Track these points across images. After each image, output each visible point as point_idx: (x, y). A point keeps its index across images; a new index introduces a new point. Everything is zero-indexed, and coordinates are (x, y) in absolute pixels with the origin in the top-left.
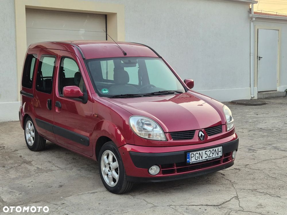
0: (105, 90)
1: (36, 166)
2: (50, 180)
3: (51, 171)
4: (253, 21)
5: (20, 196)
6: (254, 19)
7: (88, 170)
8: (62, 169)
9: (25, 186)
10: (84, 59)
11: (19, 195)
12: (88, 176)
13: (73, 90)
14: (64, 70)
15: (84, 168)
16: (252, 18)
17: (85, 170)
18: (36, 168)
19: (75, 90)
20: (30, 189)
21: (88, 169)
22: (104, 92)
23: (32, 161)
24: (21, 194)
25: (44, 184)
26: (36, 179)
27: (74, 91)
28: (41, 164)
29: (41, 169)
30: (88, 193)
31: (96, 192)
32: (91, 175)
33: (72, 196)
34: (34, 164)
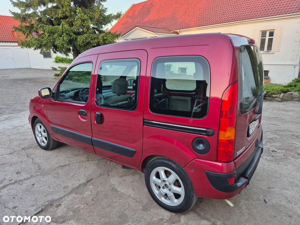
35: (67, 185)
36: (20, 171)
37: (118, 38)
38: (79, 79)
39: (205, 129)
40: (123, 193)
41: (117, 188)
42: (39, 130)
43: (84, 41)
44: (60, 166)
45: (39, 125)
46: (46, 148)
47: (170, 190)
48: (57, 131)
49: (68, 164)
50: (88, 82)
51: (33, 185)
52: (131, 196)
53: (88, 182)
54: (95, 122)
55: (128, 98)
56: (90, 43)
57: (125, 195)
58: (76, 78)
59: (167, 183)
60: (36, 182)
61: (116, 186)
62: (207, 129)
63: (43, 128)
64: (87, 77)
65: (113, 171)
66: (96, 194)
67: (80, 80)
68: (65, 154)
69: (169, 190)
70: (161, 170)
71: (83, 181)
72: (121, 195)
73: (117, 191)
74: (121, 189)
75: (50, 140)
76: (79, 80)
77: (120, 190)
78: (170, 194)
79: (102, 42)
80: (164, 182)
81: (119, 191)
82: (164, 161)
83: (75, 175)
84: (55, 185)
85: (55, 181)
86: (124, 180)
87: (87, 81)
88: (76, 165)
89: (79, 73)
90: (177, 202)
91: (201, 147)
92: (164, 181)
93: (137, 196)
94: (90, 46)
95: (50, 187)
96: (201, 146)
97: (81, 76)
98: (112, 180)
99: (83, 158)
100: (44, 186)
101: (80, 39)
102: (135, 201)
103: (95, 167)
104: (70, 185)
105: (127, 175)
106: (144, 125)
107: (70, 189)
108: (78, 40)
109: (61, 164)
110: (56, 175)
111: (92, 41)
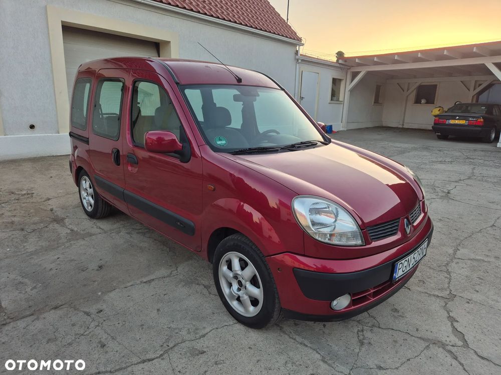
0: (221, 140)
1: (70, 227)
2: (85, 254)
3: (91, 236)
4: (299, 63)
5: (33, 292)
6: (300, 61)
7: (142, 233)
8: (105, 232)
9: (45, 268)
10: (177, 83)
11: (31, 290)
12: (141, 245)
13: (163, 138)
14: (139, 103)
15: (136, 229)
16: (298, 60)
17: (137, 233)
18: (69, 231)
19: (167, 138)
20: (53, 275)
21: (140, 231)
22: (219, 143)
23: (65, 218)
24: (35, 288)
25: (76, 262)
26: (65, 252)
27: (164, 140)
28: (77, 223)
29: (77, 233)
30: (141, 282)
31: (153, 280)
32: (145, 242)
33: (117, 290)
34: (67, 224)
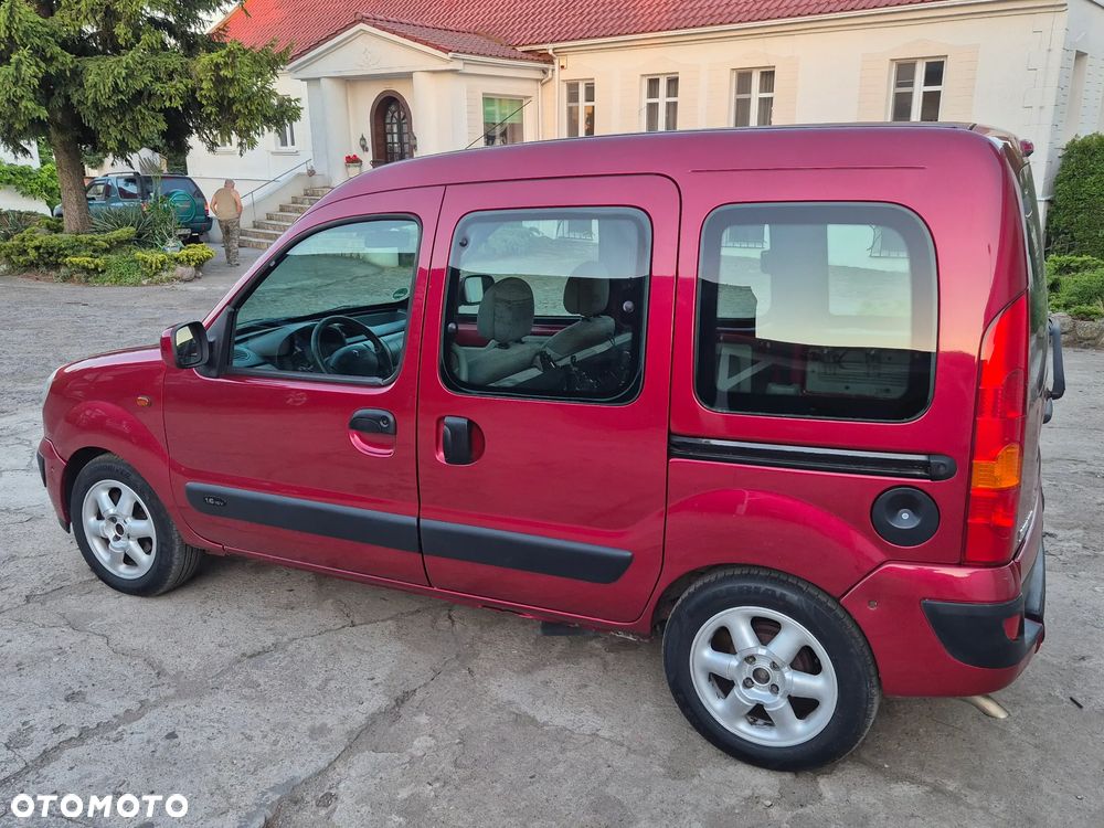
35: (318, 725)
36: (76, 690)
37: (275, 74)
38: (97, 266)
39: (922, 458)
40: (565, 729)
41: (531, 713)
42: (108, 507)
43: (122, 85)
44: (244, 655)
45: (104, 489)
46: (146, 588)
47: (774, 689)
48: (225, 504)
49: (275, 645)
50: (145, 282)
51: (172, 736)
52: (601, 733)
53: (400, 701)
54: (441, 456)
55: (537, 354)
56: (150, 95)
57: (573, 733)
58: (82, 259)
59: (765, 665)
60: (178, 724)
61: (524, 708)
62: (928, 454)
63: (129, 496)
64: (139, 254)
65: (482, 655)
66: (460, 743)
67: (103, 271)
68: (239, 608)
69: (771, 691)
70: (738, 621)
71: (377, 701)
72: (562, 737)
73: (533, 721)
74: (554, 715)
75: (171, 550)
76: (96, 269)
77: (545, 718)
78: (774, 705)
79: (210, 90)
80: (750, 663)
81: (545, 724)
82: (753, 585)
83: (332, 684)
84: (265, 728)
85: (257, 715)
86: (546, 683)
87: (138, 275)
88: (314, 646)
89: (93, 240)
90: (802, 731)
91: (905, 519)
92: (751, 659)
93: (626, 734)
94: (146, 107)
95: (250, 738)
96: (905, 516)
97: (107, 251)
98: (494, 688)
99: (326, 615)
100: (223, 738)
101: (100, 75)
102: (624, 749)
103: (397, 646)
104: (331, 721)
105: (544, 665)
106: (670, 455)
107: (338, 735)
108: (91, 79)
109: (242, 644)
110: (246, 691)
111: (157, 86)
